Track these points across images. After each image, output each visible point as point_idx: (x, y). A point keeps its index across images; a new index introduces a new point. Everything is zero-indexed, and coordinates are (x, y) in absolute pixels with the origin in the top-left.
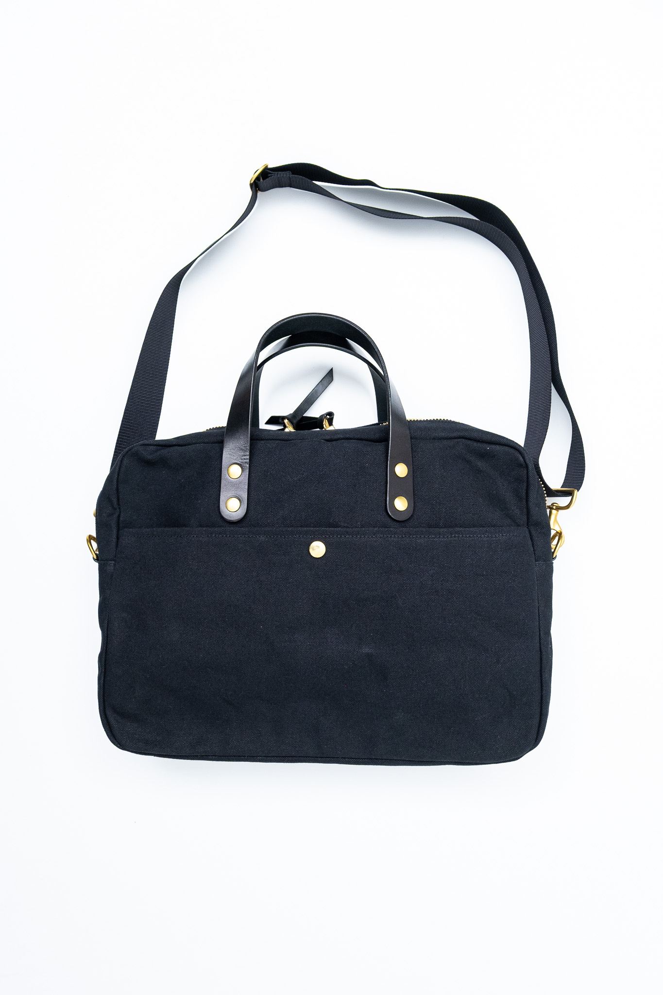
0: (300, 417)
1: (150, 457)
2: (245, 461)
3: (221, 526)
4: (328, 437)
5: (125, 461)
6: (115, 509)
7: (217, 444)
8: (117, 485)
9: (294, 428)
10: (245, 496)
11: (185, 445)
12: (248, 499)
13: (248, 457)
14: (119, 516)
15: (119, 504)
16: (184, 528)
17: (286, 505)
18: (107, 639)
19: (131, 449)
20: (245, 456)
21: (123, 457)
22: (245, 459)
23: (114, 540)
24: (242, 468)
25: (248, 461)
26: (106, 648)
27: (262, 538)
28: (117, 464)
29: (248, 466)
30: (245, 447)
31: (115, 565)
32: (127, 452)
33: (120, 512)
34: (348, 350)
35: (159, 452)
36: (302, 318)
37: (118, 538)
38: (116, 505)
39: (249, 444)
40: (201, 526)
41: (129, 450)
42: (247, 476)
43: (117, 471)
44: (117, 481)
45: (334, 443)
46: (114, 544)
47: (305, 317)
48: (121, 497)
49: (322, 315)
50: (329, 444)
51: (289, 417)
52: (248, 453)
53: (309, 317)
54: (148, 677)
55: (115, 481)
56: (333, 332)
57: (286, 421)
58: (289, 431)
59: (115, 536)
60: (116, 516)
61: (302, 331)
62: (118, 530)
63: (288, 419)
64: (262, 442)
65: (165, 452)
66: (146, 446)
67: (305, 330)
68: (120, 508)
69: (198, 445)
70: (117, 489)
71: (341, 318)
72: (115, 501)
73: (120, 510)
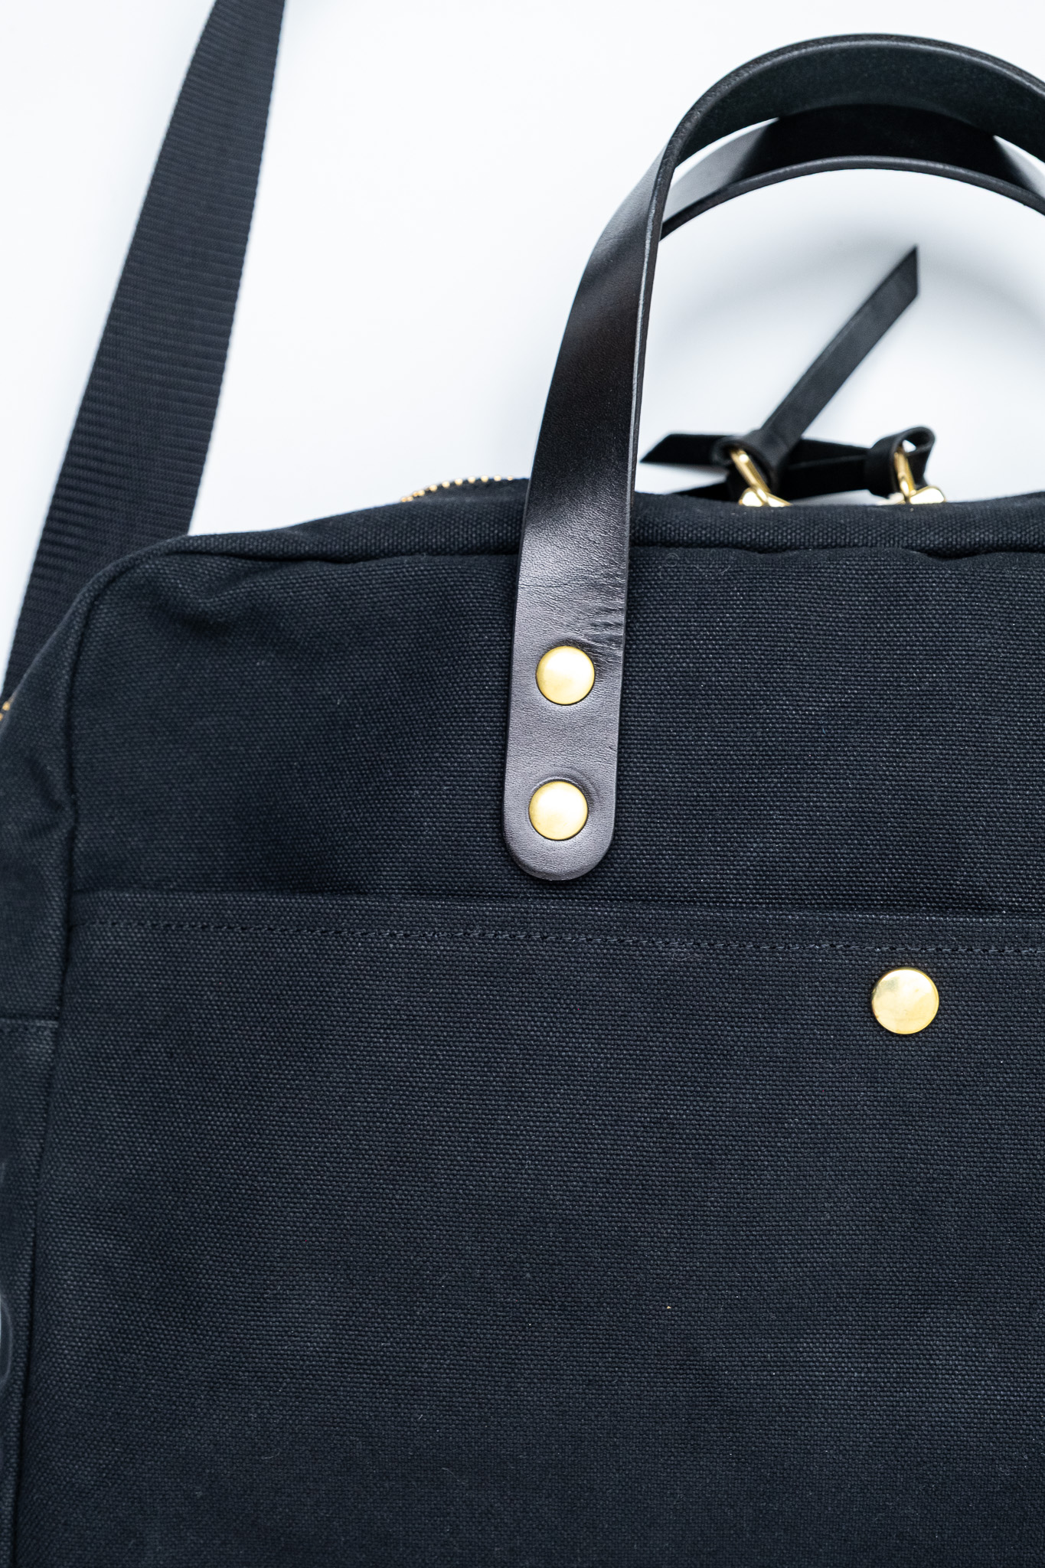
0: (792, 441)
1: (208, 604)
2: (608, 632)
3: (503, 897)
4: (935, 540)
5: (105, 616)
6: (57, 806)
7: (484, 559)
8: (68, 711)
9: (776, 490)
10: (607, 774)
11: (352, 559)
12: (618, 789)
13: (621, 618)
14: (72, 837)
15: (71, 788)
16: (355, 900)
17: (776, 815)
18: (30, 1338)
19: (128, 569)
20: (609, 611)
21: (96, 598)
22: (607, 625)
23: (56, 935)
24: (595, 661)
25: (621, 632)
26: (28, 1372)
27: (679, 950)
28: (69, 626)
29: (620, 653)
30: (607, 576)
31: (57, 1034)
32: (113, 580)
33: (76, 821)
34: (1001, 183)
35: (245, 586)
36: (831, 53)
37: (70, 927)
38: (60, 793)
39: (624, 566)
40: (421, 891)
41: (121, 573)
42: (618, 693)
43: (68, 654)
44: (70, 698)
45: (966, 564)
46: (52, 950)
47: (843, 51)
48: (81, 757)
49: (913, 45)
50: (948, 569)
51: (755, 443)
52: (620, 602)
53: (859, 50)
54: (199, 1494)
55: (61, 694)
56: (945, 112)
57: (742, 460)
58: (759, 504)
59: (56, 918)
60: (58, 835)
61: (822, 103)
62: (71, 892)
63: (748, 453)
64: (674, 554)
65: (270, 584)
66: (189, 559)
67: (835, 100)
68: (74, 803)
69: (406, 559)
70: (68, 728)
71: (987, 57)
72: (56, 774)
73: (76, 812)
